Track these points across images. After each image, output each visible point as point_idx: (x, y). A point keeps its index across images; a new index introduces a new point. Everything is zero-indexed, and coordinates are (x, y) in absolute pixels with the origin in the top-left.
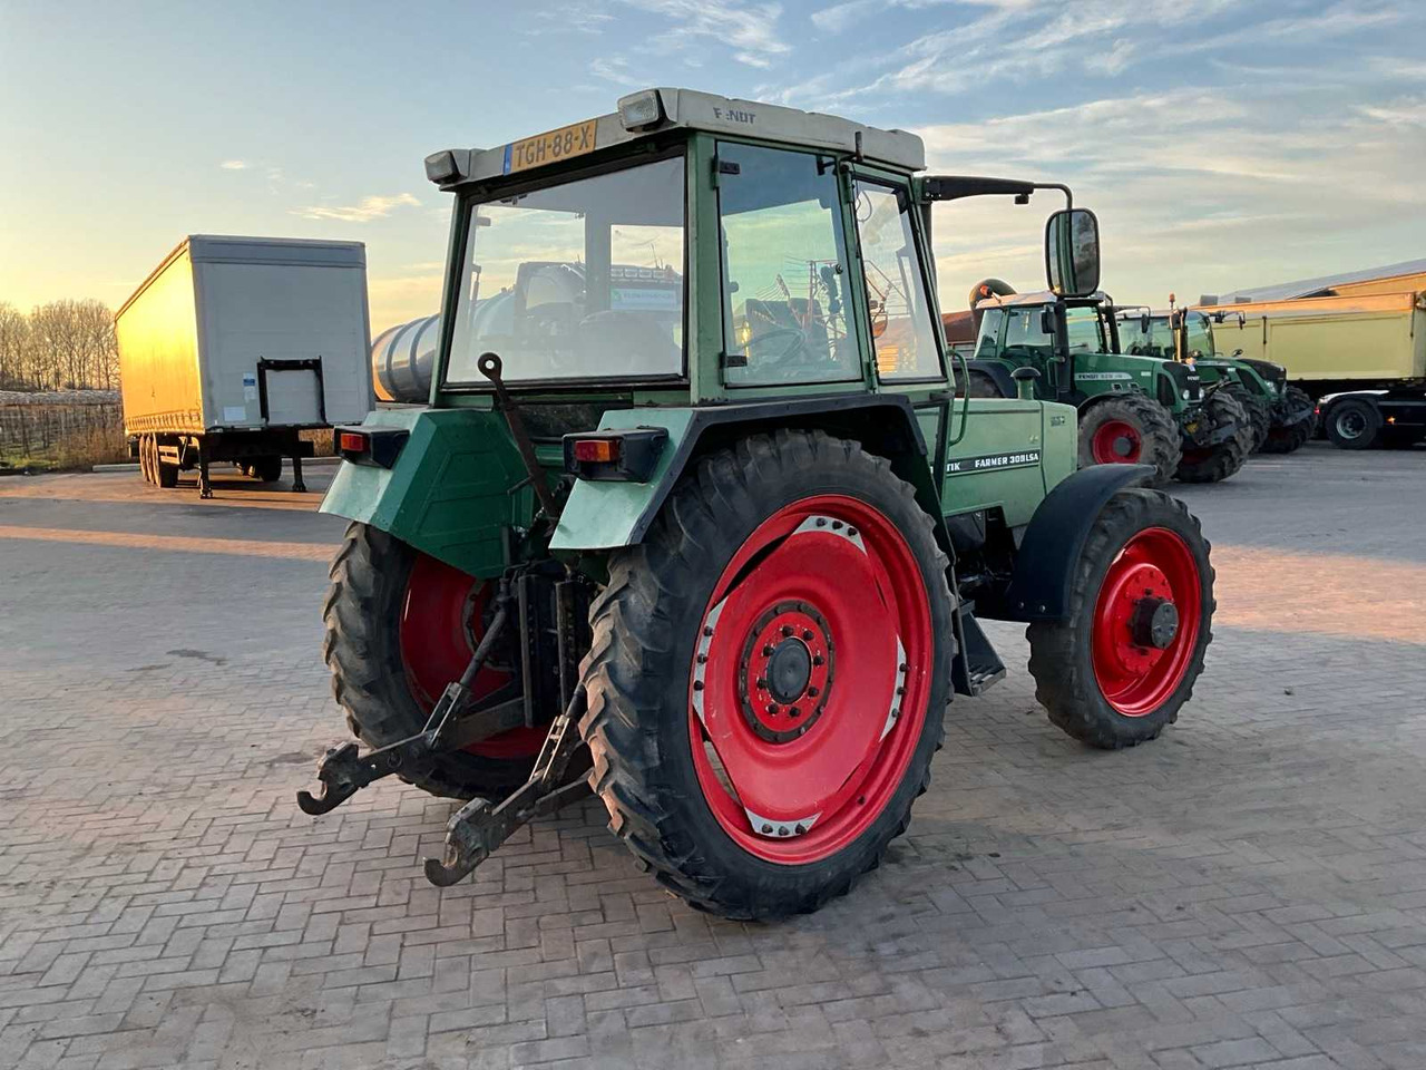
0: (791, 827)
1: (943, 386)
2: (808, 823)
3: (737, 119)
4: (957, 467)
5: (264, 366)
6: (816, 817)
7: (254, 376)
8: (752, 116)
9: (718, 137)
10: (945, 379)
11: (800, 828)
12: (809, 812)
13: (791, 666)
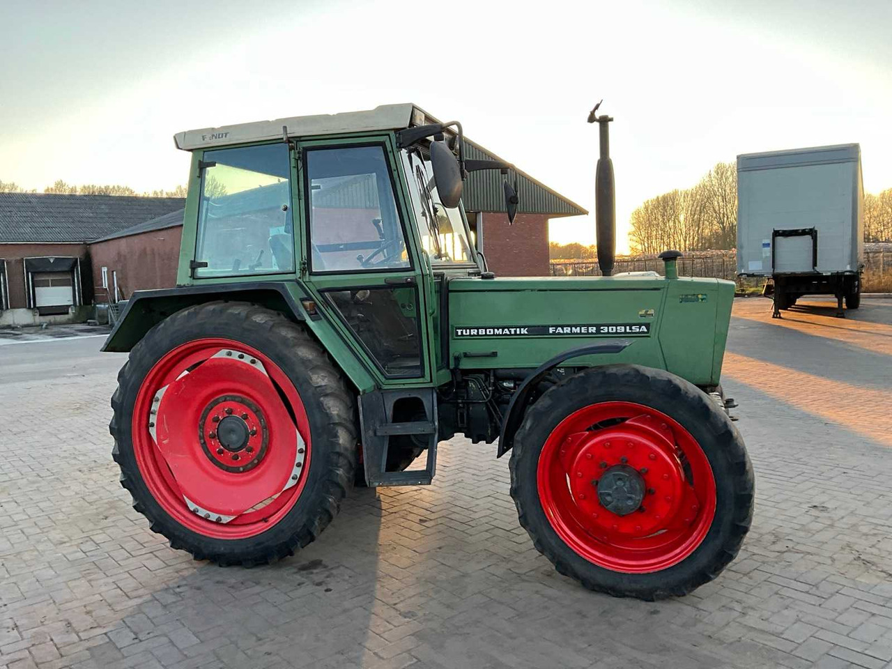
0: (214, 517)
1: (412, 273)
2: (226, 519)
3: (216, 138)
4: (524, 331)
5: (776, 234)
6: (232, 518)
7: (769, 241)
8: (226, 134)
9: (205, 150)
10: (412, 269)
11: (219, 519)
12: (228, 513)
13: (232, 431)
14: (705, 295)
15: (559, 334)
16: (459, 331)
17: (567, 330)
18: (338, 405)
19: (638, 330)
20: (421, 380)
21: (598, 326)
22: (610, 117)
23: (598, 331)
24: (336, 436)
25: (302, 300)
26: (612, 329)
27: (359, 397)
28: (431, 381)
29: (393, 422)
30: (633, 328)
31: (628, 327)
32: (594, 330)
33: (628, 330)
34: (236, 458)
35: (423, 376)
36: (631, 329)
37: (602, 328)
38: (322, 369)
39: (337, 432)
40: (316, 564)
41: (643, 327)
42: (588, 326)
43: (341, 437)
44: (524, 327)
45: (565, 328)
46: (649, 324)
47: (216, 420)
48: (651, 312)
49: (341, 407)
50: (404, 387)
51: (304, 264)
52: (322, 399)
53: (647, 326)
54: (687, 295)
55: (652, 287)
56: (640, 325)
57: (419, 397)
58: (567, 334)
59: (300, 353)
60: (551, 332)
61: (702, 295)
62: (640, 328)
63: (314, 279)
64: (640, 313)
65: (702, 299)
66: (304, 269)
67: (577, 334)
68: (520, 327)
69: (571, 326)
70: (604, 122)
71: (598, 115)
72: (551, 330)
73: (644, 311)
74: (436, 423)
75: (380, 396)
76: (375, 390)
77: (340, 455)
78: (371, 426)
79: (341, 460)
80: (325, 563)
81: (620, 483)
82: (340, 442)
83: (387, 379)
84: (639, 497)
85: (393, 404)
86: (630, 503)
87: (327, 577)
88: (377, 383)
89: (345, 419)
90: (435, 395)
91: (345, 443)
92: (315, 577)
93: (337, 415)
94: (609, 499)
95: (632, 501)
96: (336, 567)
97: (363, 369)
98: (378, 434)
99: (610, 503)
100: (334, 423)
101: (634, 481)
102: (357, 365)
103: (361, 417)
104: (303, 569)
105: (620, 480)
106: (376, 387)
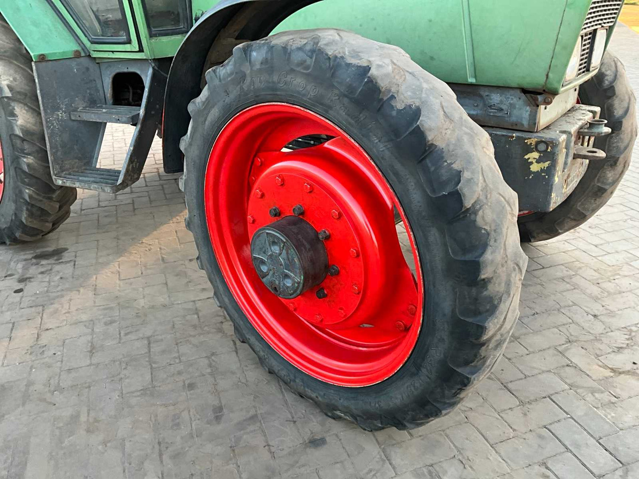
20: (127, 47)
27: (33, 64)
28: (141, 50)
35: (129, 42)
40: (58, 253)
57: (139, 72)
74: (142, 112)
75: (92, 66)
76: (77, 55)
77: (23, 140)
78: (63, 107)
79: (26, 146)
80: (66, 256)
81: (276, 249)
82: (20, 121)
83: (93, 43)
84: (300, 279)
85: (111, 81)
86: (289, 283)
87: (42, 273)
88: (84, 48)
89: (19, 93)
90: (150, 71)
91: (28, 125)
92: (33, 271)
93: (8, 86)
94: (264, 269)
95: (293, 280)
96: (67, 262)
97: (60, 26)
98: (73, 118)
99: (265, 275)
100: (7, 97)
101: (292, 251)
102: (47, 19)
103: (38, 91)
104: (36, 257)
105: (274, 243)
106: (82, 54)
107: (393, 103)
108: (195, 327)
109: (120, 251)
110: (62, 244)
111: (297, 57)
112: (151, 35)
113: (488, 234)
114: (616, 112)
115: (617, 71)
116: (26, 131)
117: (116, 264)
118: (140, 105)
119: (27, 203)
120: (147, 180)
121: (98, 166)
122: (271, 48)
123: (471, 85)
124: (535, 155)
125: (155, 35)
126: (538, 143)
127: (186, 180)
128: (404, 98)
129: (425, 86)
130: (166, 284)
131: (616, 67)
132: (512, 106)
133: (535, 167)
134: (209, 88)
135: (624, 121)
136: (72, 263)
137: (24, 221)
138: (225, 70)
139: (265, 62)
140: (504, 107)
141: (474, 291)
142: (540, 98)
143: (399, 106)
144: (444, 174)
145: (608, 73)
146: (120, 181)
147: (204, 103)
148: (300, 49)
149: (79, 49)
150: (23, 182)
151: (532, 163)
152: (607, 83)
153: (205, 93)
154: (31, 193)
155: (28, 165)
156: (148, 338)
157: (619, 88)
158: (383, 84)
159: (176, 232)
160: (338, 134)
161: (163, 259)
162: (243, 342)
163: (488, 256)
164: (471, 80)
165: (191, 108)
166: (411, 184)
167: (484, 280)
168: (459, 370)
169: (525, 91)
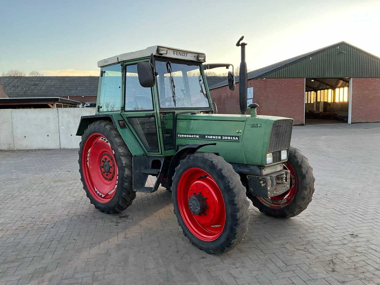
1: (153, 112)
2: (103, 196)
3: (105, 63)
4: (198, 137)
10: (153, 110)
11: (101, 195)
12: (103, 194)
13: (106, 166)
14: (261, 125)
15: (209, 138)
16: (179, 135)
17: (211, 137)
18: (126, 159)
19: (235, 139)
20: (158, 153)
21: (221, 136)
22: (246, 43)
23: (222, 138)
24: (124, 171)
25: (119, 121)
26: (226, 138)
27: (133, 158)
28: (162, 154)
29: (151, 168)
30: (233, 138)
31: (231, 137)
32: (220, 138)
33: (231, 139)
34: (107, 175)
35: (159, 152)
36: (232, 138)
37: (223, 137)
38: (122, 146)
39: (125, 169)
40: (126, 216)
41: (237, 138)
42: (218, 136)
43: (126, 172)
44: (198, 135)
45: (211, 136)
46: (239, 136)
47: (103, 161)
48: (241, 131)
49: (128, 161)
50: (154, 155)
51: (122, 107)
52: (121, 157)
53: (238, 137)
54: (254, 124)
55: (242, 120)
56: (236, 137)
57: (160, 160)
58: (211, 139)
59: (116, 140)
60: (206, 138)
61: (260, 124)
62: (235, 138)
63: (125, 113)
64: (237, 131)
65: (260, 126)
66: (122, 109)
67: (214, 139)
68: (197, 135)
69: (212, 136)
70: (243, 45)
71: (241, 42)
72: (206, 137)
73: (238, 130)
74: (160, 170)
75: (147, 158)
76: (143, 155)
77: (126, 178)
78: (138, 169)
79: (126, 180)
80: (129, 217)
81: (194, 202)
82: (126, 173)
83: (148, 152)
84: (199, 208)
85: (151, 162)
86: (197, 210)
87: (123, 221)
88: (146, 153)
89: (127, 165)
90: (164, 159)
91: (128, 174)
92: (119, 221)
93: (125, 163)
94: (191, 207)
95: (198, 210)
96: (130, 219)
97: (140, 147)
98: (141, 172)
99: (191, 209)
100: (124, 166)
101: (198, 201)
102: (137, 146)
103: (133, 165)
104: (120, 217)
105: (194, 200)
106: (145, 155)
107: (217, 168)
108: (171, 235)
109: (146, 216)
110: (127, 214)
111: (199, 159)
112: (165, 150)
113: (236, 194)
114: (303, 172)
115: (302, 160)
116: (127, 176)
117: (146, 220)
118: (160, 169)
119: (123, 198)
120: (153, 196)
121: (145, 186)
122: (195, 157)
123: (246, 164)
124: (262, 182)
125: (166, 150)
126: (262, 179)
127: (173, 188)
128: (219, 167)
129: (224, 165)
130: (162, 225)
131: (302, 159)
132: (256, 170)
133: (263, 185)
134: (180, 165)
135: (306, 175)
136: (132, 219)
137: (120, 204)
138: (185, 160)
139: (193, 159)
140: (254, 170)
141: (234, 206)
142: (262, 168)
143: (218, 168)
144: (227, 182)
145: (299, 161)
146: (153, 190)
147: (179, 168)
148: (200, 157)
149: (144, 153)
150: (123, 191)
151: (261, 184)
152: (299, 164)
153: (179, 165)
154: (125, 194)
155: (126, 185)
156: (157, 237)
157: (303, 165)
158: (215, 164)
159: (164, 212)
160: (209, 175)
161: (160, 219)
162: (185, 236)
163: (236, 198)
164: (246, 163)
165: (176, 169)
166: (221, 184)
167: (235, 204)
168: (234, 227)
169: (258, 166)
